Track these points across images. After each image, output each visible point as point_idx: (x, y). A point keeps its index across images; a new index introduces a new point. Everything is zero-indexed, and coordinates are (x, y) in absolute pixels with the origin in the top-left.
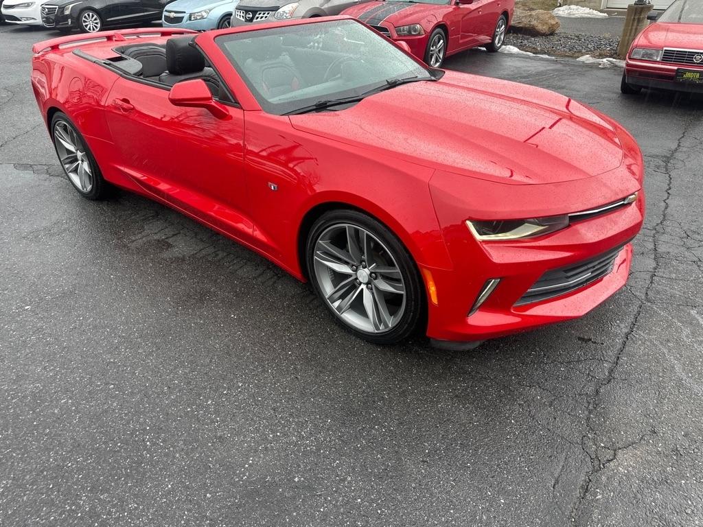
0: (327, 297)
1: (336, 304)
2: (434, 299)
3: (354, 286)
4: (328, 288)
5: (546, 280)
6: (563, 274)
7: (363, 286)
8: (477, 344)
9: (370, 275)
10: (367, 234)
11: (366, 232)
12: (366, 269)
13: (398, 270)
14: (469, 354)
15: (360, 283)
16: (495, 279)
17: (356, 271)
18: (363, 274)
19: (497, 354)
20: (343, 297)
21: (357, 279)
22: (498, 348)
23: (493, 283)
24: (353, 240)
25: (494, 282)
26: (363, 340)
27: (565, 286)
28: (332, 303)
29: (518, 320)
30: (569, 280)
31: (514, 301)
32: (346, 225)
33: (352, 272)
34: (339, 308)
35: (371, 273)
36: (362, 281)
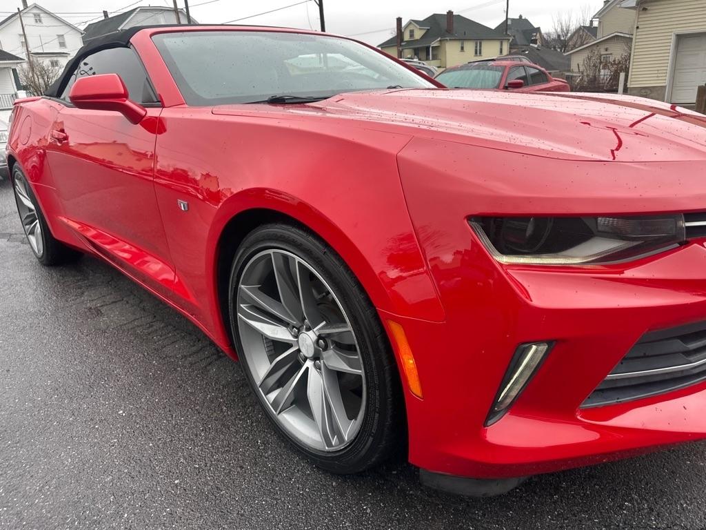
0: (258, 383)
1: (272, 396)
2: (414, 386)
3: (295, 362)
4: (260, 368)
5: (645, 356)
6: (678, 345)
7: (309, 364)
8: (512, 484)
9: (317, 342)
10: (298, 262)
11: (298, 259)
12: (310, 333)
13: (350, 328)
14: (502, 501)
15: (305, 359)
16: (537, 342)
17: (296, 336)
18: (308, 341)
19: (555, 502)
20: (281, 383)
21: (299, 351)
22: (557, 490)
23: (534, 354)
24: (283, 277)
25: (536, 351)
26: (311, 464)
27: (682, 371)
28: (266, 394)
29: (593, 436)
30: (691, 359)
31: (582, 397)
32: (271, 251)
33: (291, 338)
34: (275, 403)
35: (320, 337)
36: (307, 355)
